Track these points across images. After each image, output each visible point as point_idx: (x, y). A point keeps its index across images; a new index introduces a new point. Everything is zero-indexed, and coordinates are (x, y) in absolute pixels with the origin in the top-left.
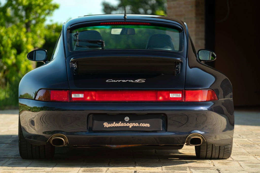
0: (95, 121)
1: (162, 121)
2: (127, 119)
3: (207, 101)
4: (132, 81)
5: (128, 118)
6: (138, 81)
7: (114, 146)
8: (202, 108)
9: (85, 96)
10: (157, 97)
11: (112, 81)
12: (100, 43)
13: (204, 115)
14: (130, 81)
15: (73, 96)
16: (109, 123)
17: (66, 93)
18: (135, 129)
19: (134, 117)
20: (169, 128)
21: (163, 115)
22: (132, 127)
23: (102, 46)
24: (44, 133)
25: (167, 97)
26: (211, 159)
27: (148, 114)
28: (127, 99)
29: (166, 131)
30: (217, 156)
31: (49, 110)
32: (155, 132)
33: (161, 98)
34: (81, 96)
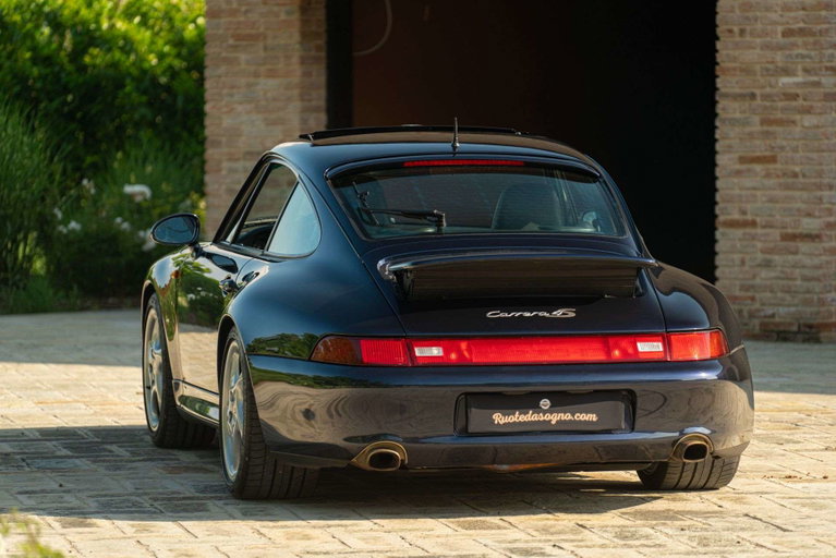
0: (473, 409)
1: (623, 406)
2: (545, 403)
3: (712, 359)
4: (545, 314)
5: (548, 402)
6: (558, 313)
7: (505, 467)
8: (703, 375)
9: (447, 352)
10: (608, 353)
11: (502, 315)
12: (434, 219)
13: (709, 391)
14: (540, 314)
15: (418, 352)
16: (504, 415)
17: (400, 345)
18: (563, 428)
19: (561, 399)
20: (639, 423)
21: (624, 393)
22: (557, 422)
23: (439, 224)
24: (346, 440)
25: (630, 351)
26: (687, 489)
27: (596, 391)
28: (545, 358)
29: (633, 430)
30: (702, 483)
31: (355, 386)
32: (608, 432)
33: (617, 353)
34: (436, 351)
